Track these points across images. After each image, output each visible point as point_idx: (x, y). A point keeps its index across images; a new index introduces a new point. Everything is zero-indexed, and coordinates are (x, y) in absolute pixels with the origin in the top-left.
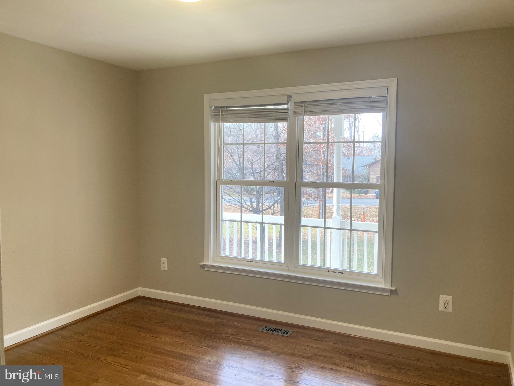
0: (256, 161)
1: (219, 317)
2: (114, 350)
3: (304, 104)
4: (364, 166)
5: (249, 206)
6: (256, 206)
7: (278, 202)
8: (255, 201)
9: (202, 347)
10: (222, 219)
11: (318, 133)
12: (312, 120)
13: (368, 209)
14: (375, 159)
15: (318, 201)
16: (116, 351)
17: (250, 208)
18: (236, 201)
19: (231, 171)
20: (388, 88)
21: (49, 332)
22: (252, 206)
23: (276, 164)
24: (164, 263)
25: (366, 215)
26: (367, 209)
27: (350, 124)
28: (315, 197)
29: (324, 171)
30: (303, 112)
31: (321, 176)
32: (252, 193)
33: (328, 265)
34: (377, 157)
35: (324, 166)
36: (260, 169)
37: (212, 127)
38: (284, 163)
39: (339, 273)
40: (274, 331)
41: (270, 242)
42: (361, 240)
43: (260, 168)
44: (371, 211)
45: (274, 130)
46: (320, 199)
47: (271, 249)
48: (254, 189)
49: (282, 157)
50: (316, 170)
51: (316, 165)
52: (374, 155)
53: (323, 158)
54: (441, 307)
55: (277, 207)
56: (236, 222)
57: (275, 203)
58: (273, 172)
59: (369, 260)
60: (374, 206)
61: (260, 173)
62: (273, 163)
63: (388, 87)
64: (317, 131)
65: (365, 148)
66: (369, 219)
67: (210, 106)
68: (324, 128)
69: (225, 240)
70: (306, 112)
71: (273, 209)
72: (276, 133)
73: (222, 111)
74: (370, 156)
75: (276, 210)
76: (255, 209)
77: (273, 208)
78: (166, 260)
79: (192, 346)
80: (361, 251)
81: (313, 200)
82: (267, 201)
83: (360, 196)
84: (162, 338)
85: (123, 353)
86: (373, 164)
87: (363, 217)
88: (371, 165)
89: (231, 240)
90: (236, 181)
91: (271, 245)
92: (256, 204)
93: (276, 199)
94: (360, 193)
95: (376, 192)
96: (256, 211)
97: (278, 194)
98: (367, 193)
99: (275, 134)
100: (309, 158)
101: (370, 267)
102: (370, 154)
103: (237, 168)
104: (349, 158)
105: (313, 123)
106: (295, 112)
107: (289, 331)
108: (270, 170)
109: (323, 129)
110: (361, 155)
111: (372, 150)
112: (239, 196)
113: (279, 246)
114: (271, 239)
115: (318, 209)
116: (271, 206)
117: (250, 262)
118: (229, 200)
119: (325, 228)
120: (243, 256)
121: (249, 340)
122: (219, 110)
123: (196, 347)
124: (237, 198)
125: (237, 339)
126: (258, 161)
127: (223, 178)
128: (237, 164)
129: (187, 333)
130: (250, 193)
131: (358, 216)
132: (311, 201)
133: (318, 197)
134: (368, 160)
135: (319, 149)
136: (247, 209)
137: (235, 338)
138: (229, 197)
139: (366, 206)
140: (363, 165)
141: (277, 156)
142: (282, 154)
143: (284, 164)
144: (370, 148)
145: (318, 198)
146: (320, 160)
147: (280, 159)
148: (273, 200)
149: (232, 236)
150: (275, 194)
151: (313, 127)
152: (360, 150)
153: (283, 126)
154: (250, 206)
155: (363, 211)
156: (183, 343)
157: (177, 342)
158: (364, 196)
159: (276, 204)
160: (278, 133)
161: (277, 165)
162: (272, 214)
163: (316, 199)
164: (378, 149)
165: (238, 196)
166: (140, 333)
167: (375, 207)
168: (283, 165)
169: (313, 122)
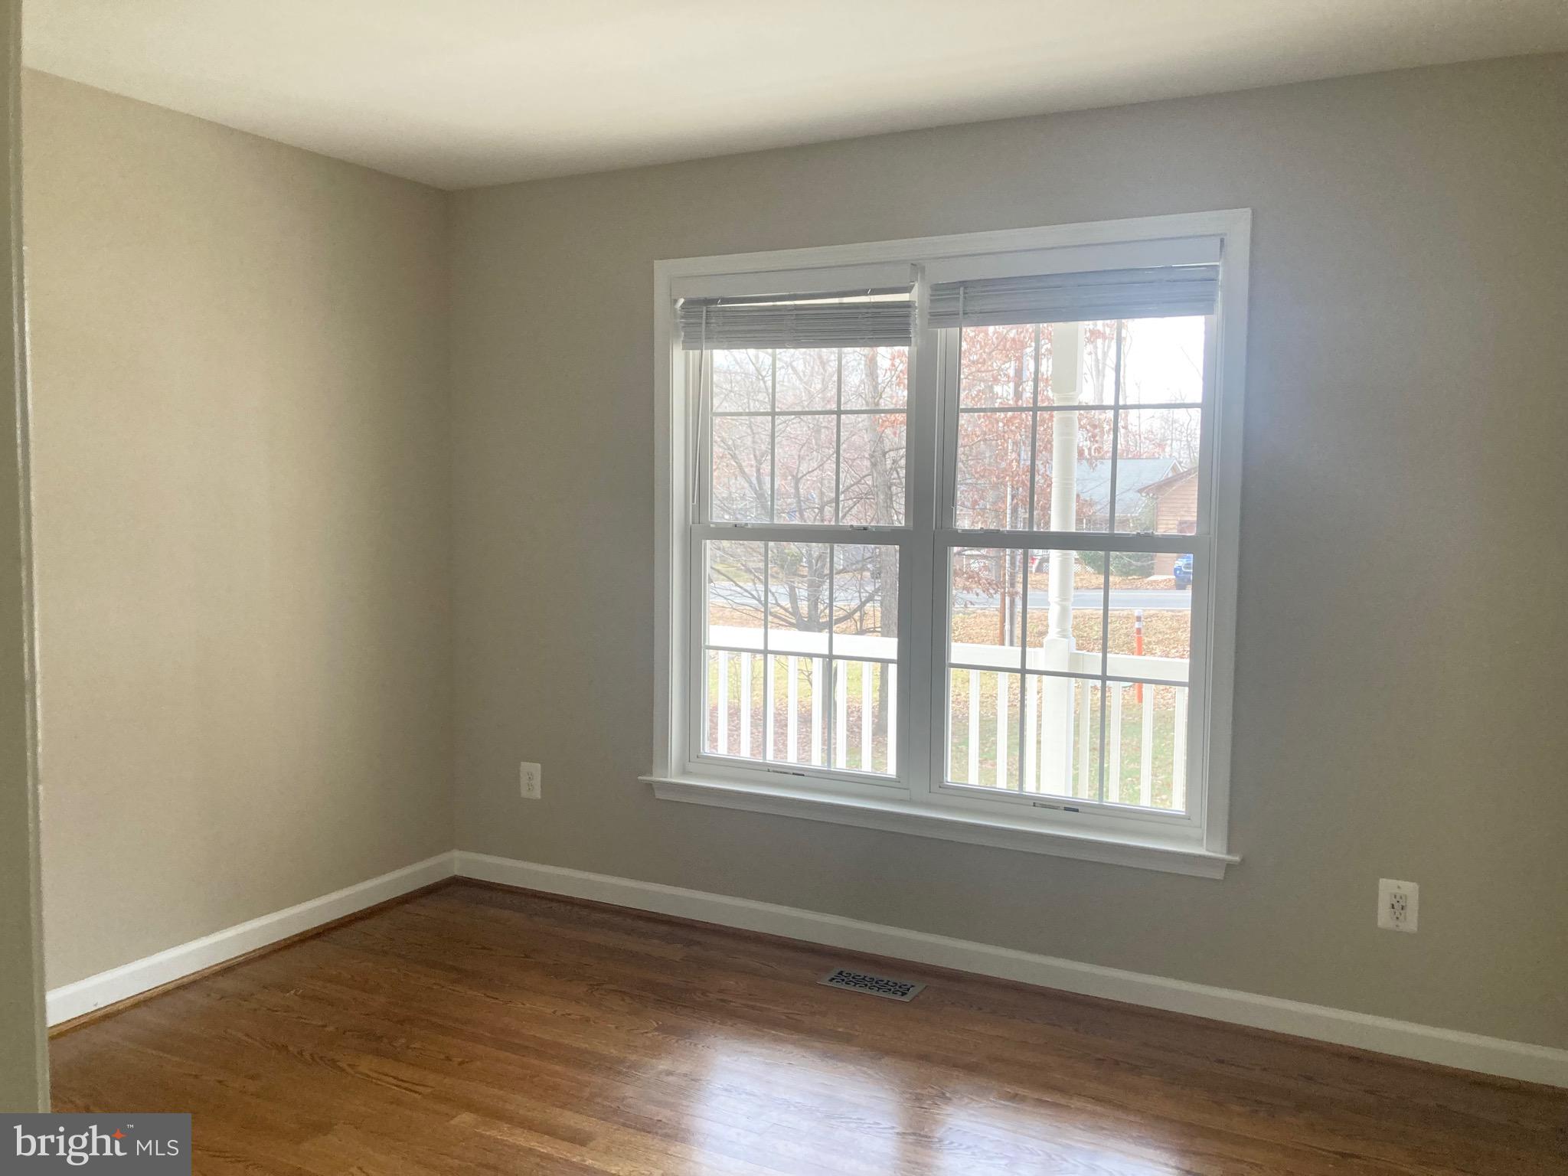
0: (809, 472)
1: (699, 943)
2: (379, 1038)
3: (962, 289)
4: (1140, 491)
5: (786, 610)
6: (809, 611)
7: (876, 598)
8: (806, 595)
9: (646, 1033)
10: (707, 644)
11: (997, 389)
12: (981, 347)
13: (1151, 621)
14: (1174, 468)
15: (998, 596)
16: (385, 1040)
17: (790, 616)
18: (746, 594)
19: (733, 504)
20: (1222, 241)
21: (185, 980)
22: (795, 612)
23: (870, 483)
24: (531, 778)
25: (1146, 640)
26: (1149, 620)
27: (1097, 360)
28: (989, 583)
29: (1017, 503)
30: (958, 314)
31: (1008, 520)
32: (797, 569)
33: (1030, 788)
34: (1180, 463)
35: (1018, 489)
36: (821, 499)
37: (679, 359)
38: (894, 479)
39: (1066, 809)
40: (866, 985)
41: (851, 719)
42: (1131, 716)
43: (822, 494)
44: (1161, 626)
45: (864, 376)
46: (1005, 588)
47: (853, 740)
48: (801, 561)
49: (889, 462)
50: (991, 500)
51: (995, 487)
52: (1170, 456)
53: (1014, 464)
54: (1384, 918)
55: (871, 613)
56: (750, 654)
57: (867, 601)
58: (860, 508)
59: (1156, 776)
60: (1170, 613)
61: (821, 510)
62: (860, 481)
63: (1222, 237)
64: (996, 380)
65: (1142, 436)
66: (1153, 652)
67: (673, 297)
68: (1019, 372)
69: (715, 709)
70: (967, 314)
71: (861, 620)
72: (871, 388)
73: (707, 312)
74: (1159, 458)
75: (869, 623)
76: (806, 619)
77: (861, 616)
78: (536, 768)
79: (617, 1028)
80: (1130, 749)
81: (984, 592)
82: (842, 594)
83: (1128, 581)
84: (523, 1004)
85: (408, 1047)
86: (1168, 483)
87: (1135, 645)
88: (1160, 488)
89: (734, 713)
90: (749, 526)
91: (854, 730)
92: (809, 605)
93: (870, 588)
94: (1127, 574)
95: (1176, 570)
96: (809, 624)
97: (876, 575)
98: (1147, 572)
99: (867, 391)
100: (971, 463)
101: (1157, 795)
102: (1158, 453)
103: (750, 494)
104: (1094, 465)
105: (984, 356)
106: (932, 314)
107: (912, 986)
108: (850, 502)
109: (1016, 373)
110: (1130, 456)
111: (1164, 439)
112: (757, 581)
113: (880, 729)
114: (852, 712)
115: (997, 619)
116: (855, 611)
117: (794, 774)
118: (725, 591)
119: (1023, 671)
120: (770, 757)
121: (789, 1011)
122: (701, 310)
123: (628, 1031)
124: (749, 586)
125: (753, 1008)
126: (815, 473)
127: (711, 519)
128: (750, 483)
129: (602, 989)
130: (790, 567)
131: (1121, 642)
132: (977, 594)
133: (998, 584)
134: (1153, 472)
135: (1004, 436)
136: (780, 618)
137: (748, 1006)
138: (727, 584)
139: (1146, 613)
140: (1139, 486)
141: (872, 456)
142: (887, 452)
143: (894, 481)
144: (1159, 436)
145: (997, 586)
146: (1005, 470)
147: (881, 465)
148: (860, 592)
149: (736, 701)
150: (867, 574)
151: (983, 369)
152: (1127, 442)
153: (893, 365)
154: (790, 610)
155: (1137, 625)
156: (588, 1020)
157: (569, 1015)
158: (1138, 583)
159: (869, 605)
160: (875, 387)
161: (873, 486)
162: (861, 632)
163: (994, 589)
164: (1185, 439)
165: (753, 580)
166: (457, 989)
167: (1173, 614)
168: (892, 484)
169: (985, 352)
